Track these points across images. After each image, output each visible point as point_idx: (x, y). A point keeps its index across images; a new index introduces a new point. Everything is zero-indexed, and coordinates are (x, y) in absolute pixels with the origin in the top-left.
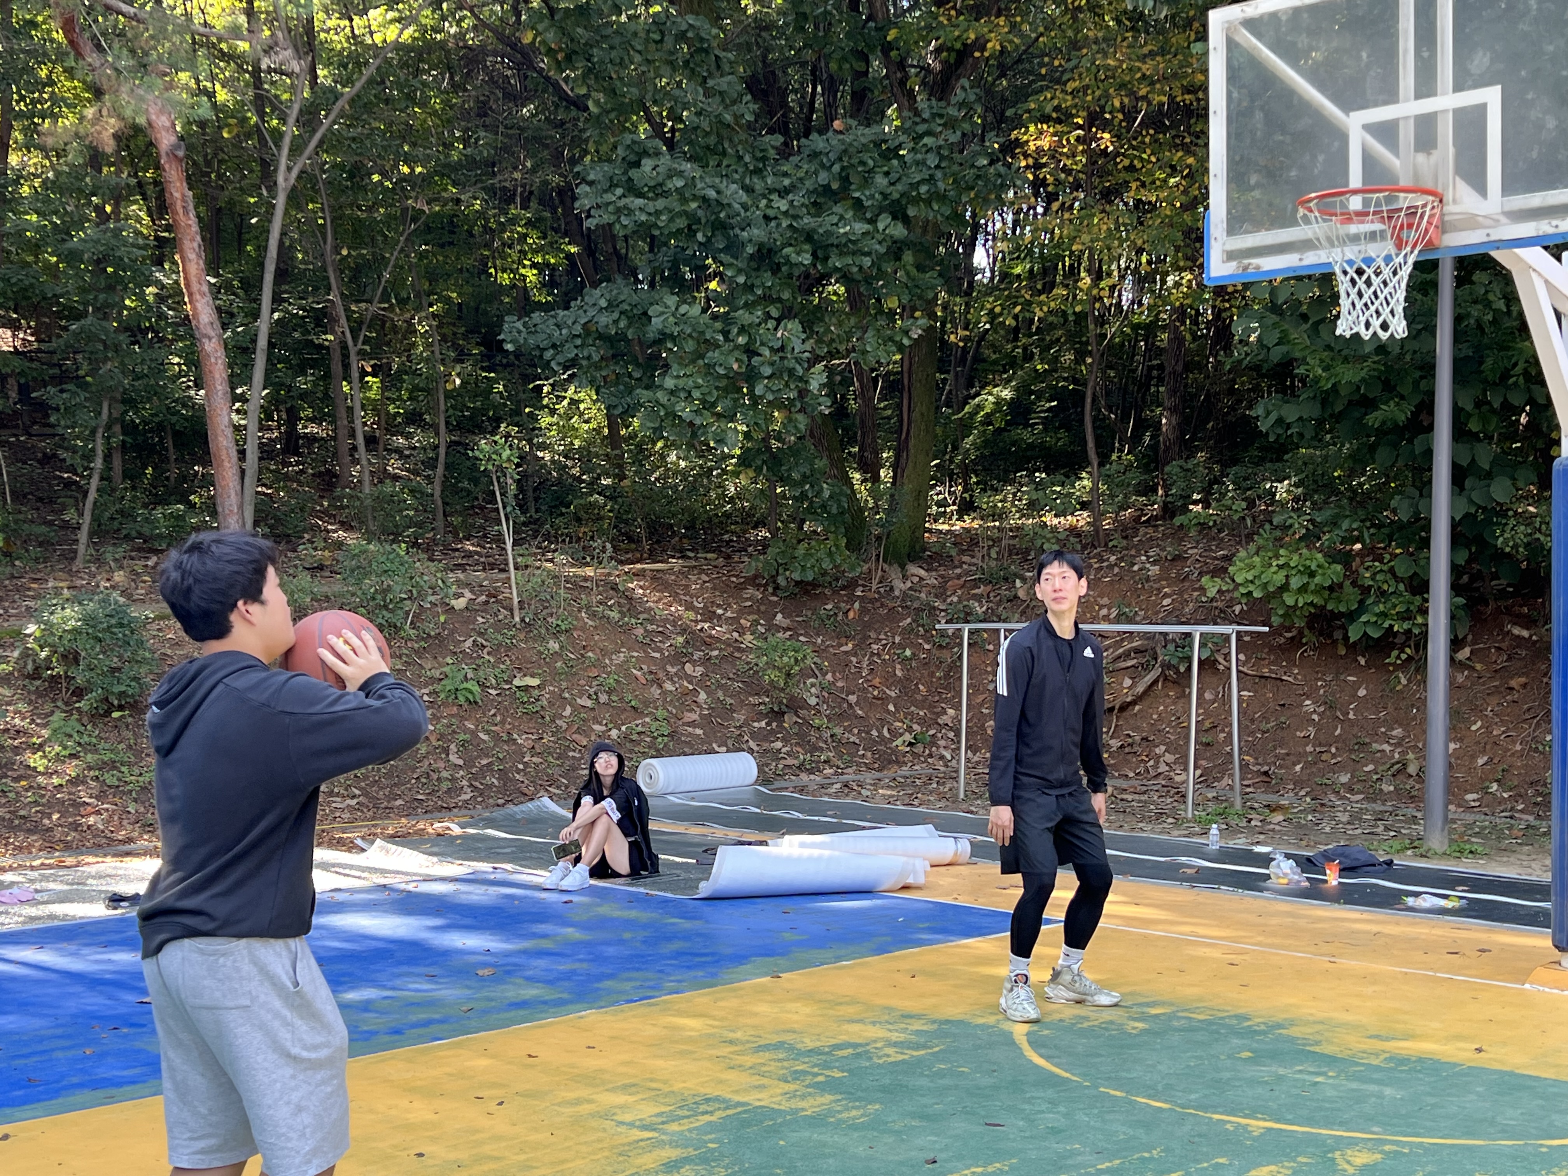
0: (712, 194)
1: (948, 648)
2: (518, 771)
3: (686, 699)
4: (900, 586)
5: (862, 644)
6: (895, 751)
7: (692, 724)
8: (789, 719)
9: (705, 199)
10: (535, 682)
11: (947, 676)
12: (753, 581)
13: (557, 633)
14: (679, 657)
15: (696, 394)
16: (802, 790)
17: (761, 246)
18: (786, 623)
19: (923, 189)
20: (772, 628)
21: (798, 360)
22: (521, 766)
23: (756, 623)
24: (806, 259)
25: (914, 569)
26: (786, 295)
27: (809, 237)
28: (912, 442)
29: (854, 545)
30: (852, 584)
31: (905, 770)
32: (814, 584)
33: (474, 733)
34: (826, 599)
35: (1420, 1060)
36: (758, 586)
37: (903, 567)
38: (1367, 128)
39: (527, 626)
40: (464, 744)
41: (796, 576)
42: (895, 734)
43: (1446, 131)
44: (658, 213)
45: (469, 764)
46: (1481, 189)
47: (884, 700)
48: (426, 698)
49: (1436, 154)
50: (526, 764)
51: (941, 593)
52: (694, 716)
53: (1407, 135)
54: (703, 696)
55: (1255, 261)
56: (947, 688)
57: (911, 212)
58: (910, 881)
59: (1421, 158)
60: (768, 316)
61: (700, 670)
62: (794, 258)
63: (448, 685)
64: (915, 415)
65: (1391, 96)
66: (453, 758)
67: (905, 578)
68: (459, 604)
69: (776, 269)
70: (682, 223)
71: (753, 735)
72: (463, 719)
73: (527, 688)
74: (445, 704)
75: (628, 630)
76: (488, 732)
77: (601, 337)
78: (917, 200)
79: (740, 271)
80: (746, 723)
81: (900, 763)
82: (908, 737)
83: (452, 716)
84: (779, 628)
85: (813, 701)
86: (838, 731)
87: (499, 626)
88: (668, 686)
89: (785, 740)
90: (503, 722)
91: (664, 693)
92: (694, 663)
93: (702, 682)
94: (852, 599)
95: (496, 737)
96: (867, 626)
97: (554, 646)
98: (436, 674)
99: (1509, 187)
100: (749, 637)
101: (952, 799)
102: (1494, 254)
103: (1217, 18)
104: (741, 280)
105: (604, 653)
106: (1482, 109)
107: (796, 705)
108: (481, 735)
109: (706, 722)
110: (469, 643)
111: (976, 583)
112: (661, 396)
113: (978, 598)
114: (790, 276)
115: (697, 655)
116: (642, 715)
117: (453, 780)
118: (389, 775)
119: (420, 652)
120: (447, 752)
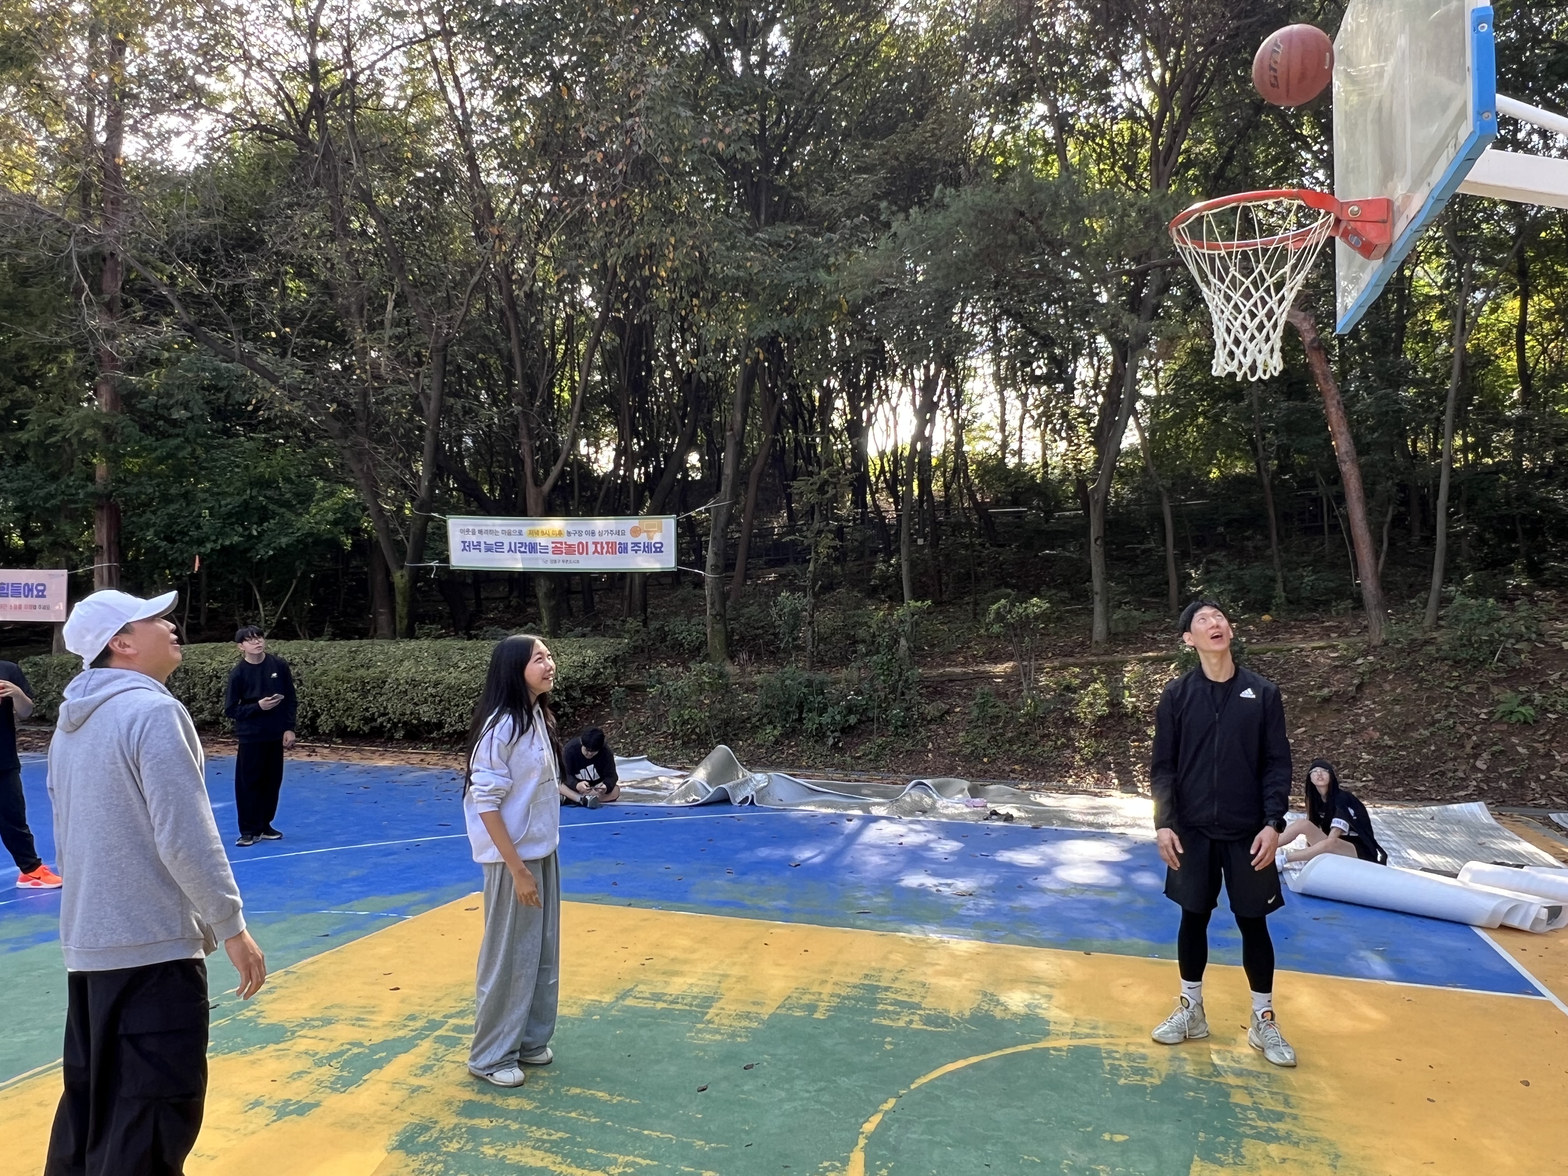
2: (1538, 780)
22: (1543, 777)
33: (1514, 745)
40: (1498, 754)
45: (1491, 769)
48: (1483, 716)
50: (1551, 777)
63: (1501, 708)
66: (1479, 763)
72: (1512, 734)
74: (1499, 721)
76: (1527, 747)
83: (1501, 732)
90: (1550, 741)
95: (1534, 752)
108: (1520, 749)
118: (1406, 770)
119: (1495, 682)
120: (1476, 757)
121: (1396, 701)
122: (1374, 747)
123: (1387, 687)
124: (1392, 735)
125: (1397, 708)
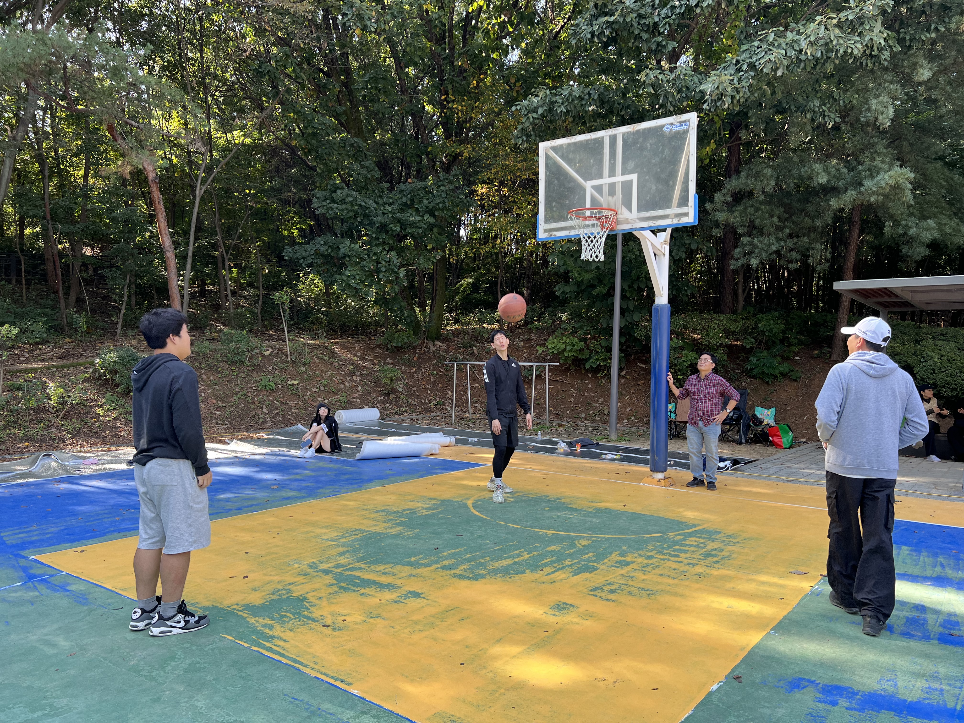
0: (363, 204)
1: (449, 370)
2: (289, 415)
3: (353, 389)
4: (432, 349)
5: (419, 369)
6: (430, 407)
7: (356, 398)
8: (392, 396)
9: (360, 206)
10: (296, 382)
11: (449, 381)
12: (379, 346)
13: (304, 364)
14: (351, 374)
15: (357, 277)
16: (396, 421)
17: (381, 223)
18: (391, 361)
19: (441, 205)
20: (386, 363)
21: (395, 266)
22: (290, 413)
23: (380, 361)
24: (398, 229)
25: (438, 343)
26: (391, 242)
27: (399, 221)
28: (437, 297)
29: (416, 334)
30: (415, 348)
31: (433, 414)
32: (401, 348)
33: (272, 401)
34: (405, 353)
35: (605, 509)
36: (381, 348)
37: (434, 342)
38: (592, 187)
39: (293, 362)
40: (269, 405)
41: (395, 345)
42: (430, 401)
43: (619, 189)
44: (343, 210)
45: (270, 412)
46: (630, 210)
47: (426, 389)
48: (254, 388)
49: (615, 197)
50: (292, 413)
51: (447, 351)
52: (356, 395)
53: (606, 190)
54: (360, 388)
55: (554, 233)
56: (449, 385)
57: (436, 213)
58: (433, 452)
59: (610, 198)
60: (384, 249)
61: (359, 378)
62: (394, 228)
63: (263, 383)
64: (438, 287)
65: (601, 176)
66: (265, 410)
67: (434, 346)
68: (267, 353)
69: (387, 232)
70: (352, 214)
71: (378, 402)
72: (268, 396)
73: (293, 385)
74: (261, 390)
75: (332, 364)
76: (278, 401)
77: (322, 255)
78: (438, 209)
79: (373, 232)
80: (376, 397)
81: (432, 412)
82: (435, 402)
83: (264, 395)
84: (388, 363)
85: (400, 390)
86: (410, 400)
87: (282, 362)
88: (347, 384)
89: (390, 404)
90: (284, 397)
91: (345, 387)
92: (356, 376)
93: (359, 383)
94: (415, 353)
95: (281, 403)
96: (420, 363)
97: (303, 369)
98: (258, 379)
99: (639, 210)
100: (377, 366)
101: (450, 424)
102: (634, 233)
103: (543, 146)
104: (374, 236)
105: (323, 372)
106: (631, 182)
107: (394, 391)
108: (275, 402)
109: (361, 397)
110: (271, 368)
111: (459, 348)
112: (344, 278)
113: (460, 353)
114: (392, 235)
115: (358, 373)
116: (337, 394)
117: (264, 418)
118: (239, 416)
119: (251, 371)
120: (262, 408)
121: (215, 384)
122: (219, 408)
123: (204, 377)
124: (222, 400)
125: (217, 387)
